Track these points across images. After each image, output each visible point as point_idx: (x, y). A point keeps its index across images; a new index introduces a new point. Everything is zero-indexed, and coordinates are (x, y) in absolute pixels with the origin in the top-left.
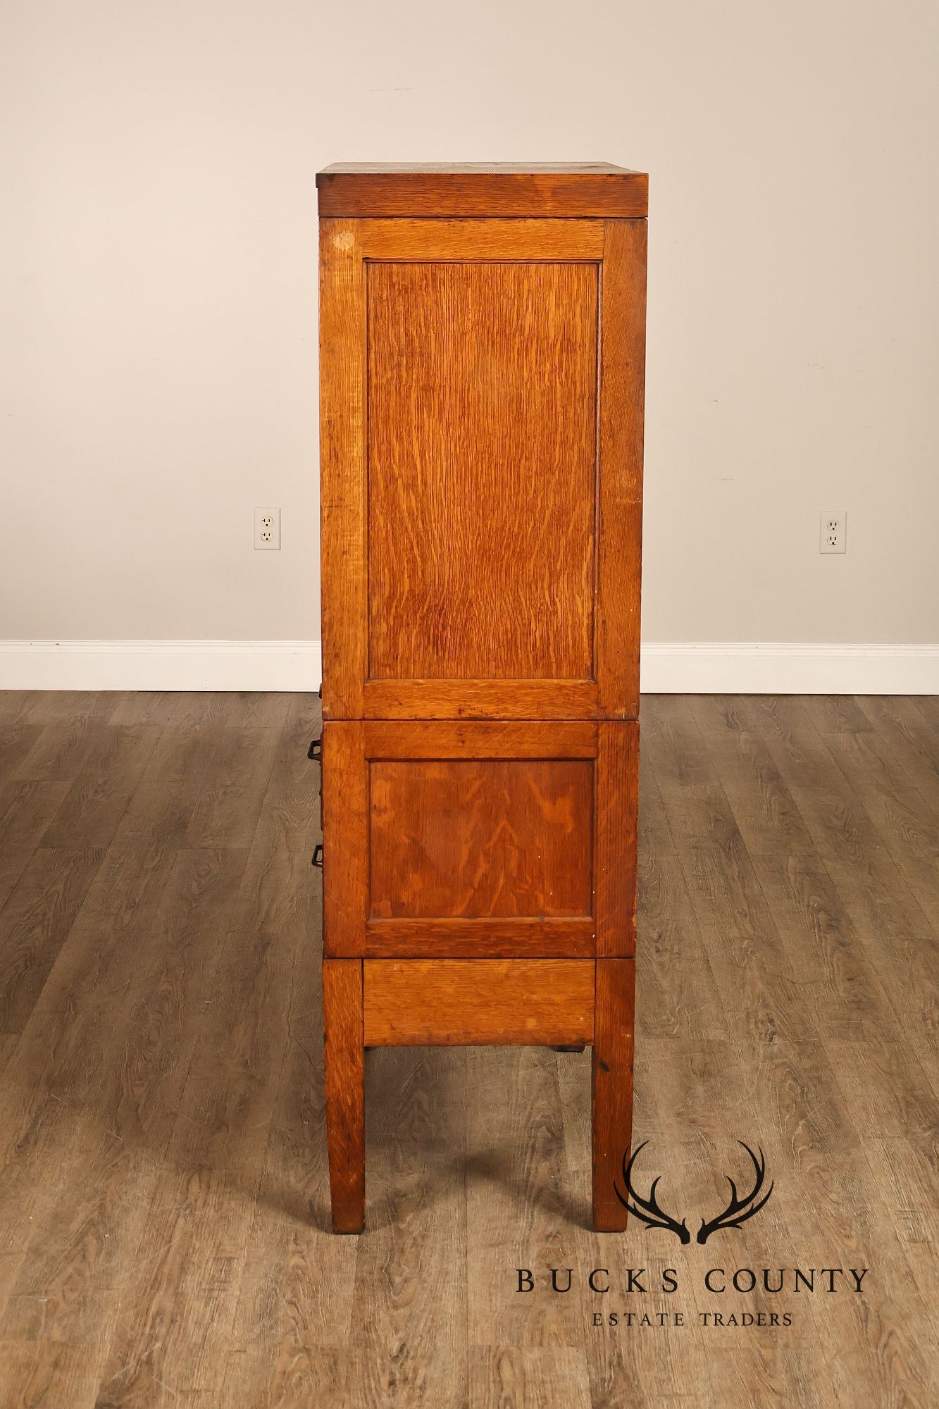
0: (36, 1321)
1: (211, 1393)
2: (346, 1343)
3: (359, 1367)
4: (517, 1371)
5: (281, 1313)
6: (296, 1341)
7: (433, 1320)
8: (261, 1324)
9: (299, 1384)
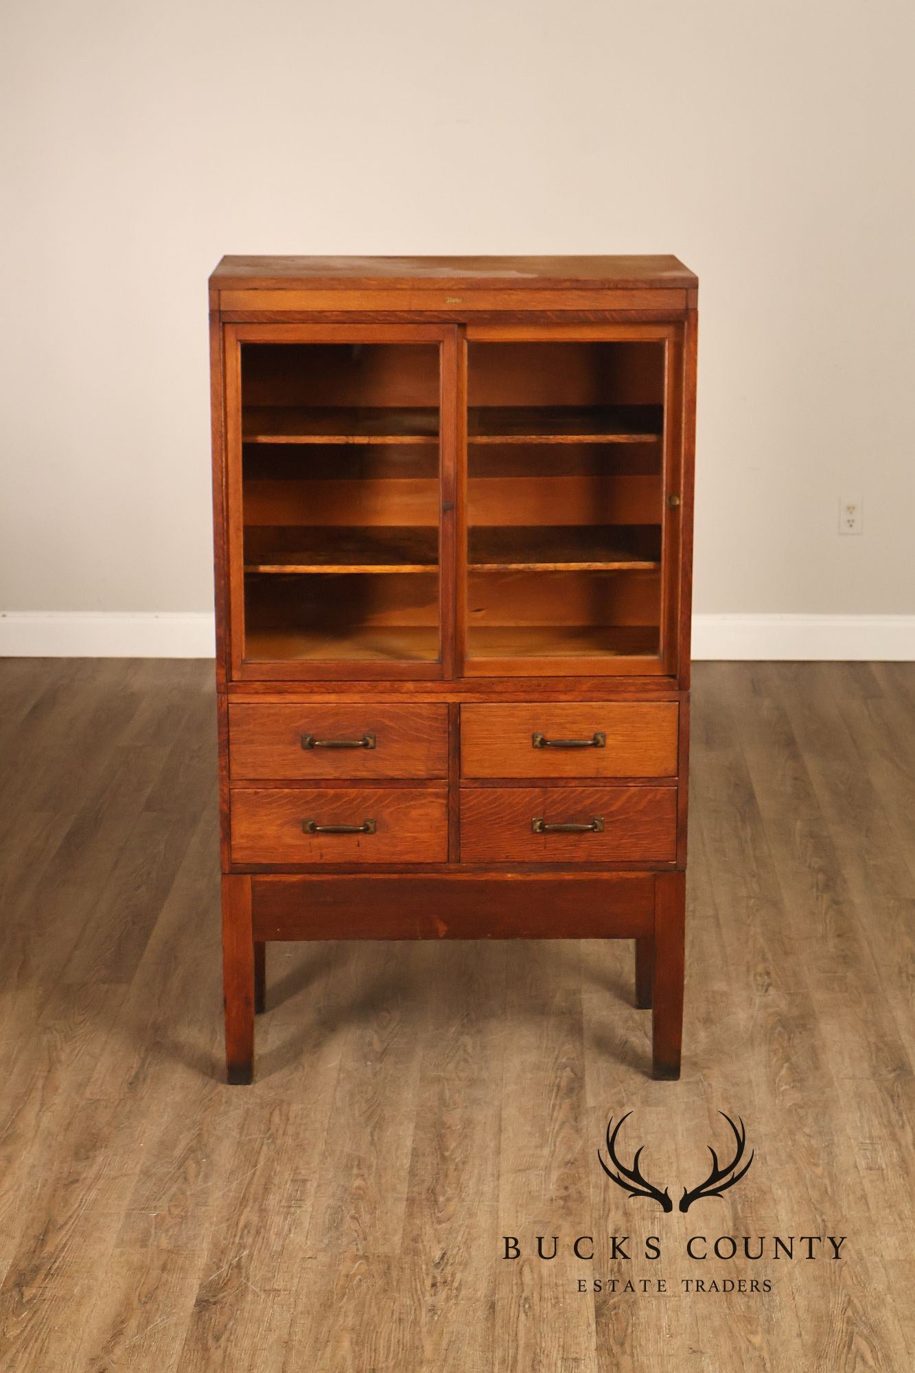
0: (147, 1233)
1: (288, 1292)
2: (398, 1252)
3: (408, 1271)
4: (536, 1276)
5: (345, 1227)
6: (358, 1250)
7: (469, 1233)
8: (329, 1235)
9: (359, 1286)
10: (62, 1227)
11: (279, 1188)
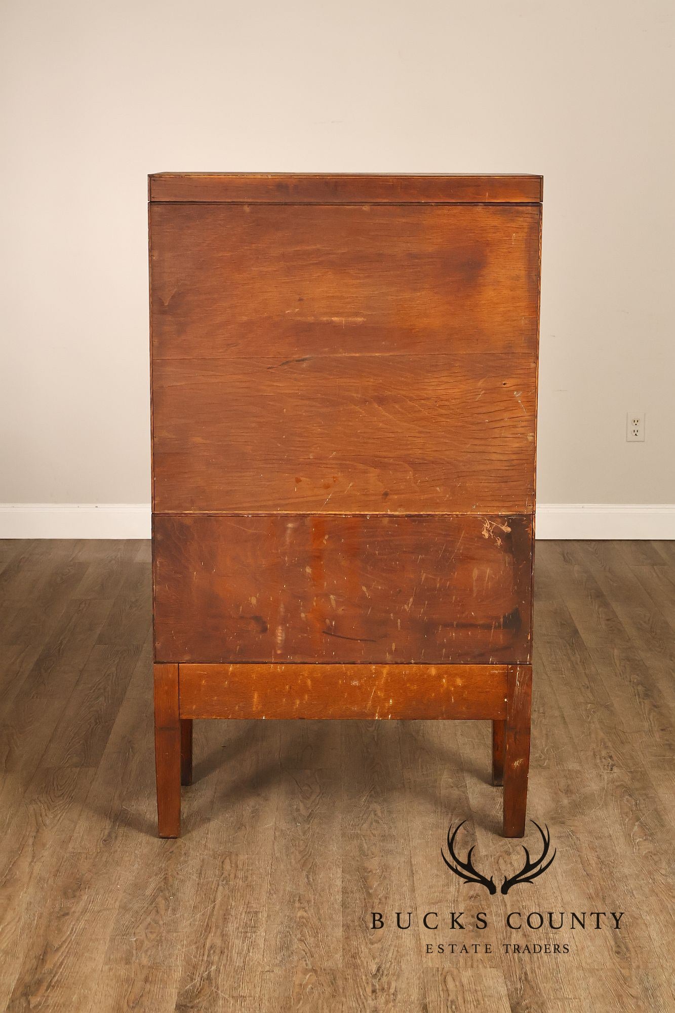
0: (129, 952)
1: (252, 998)
2: (340, 966)
3: (351, 981)
5: (294, 947)
6: (307, 965)
7: (398, 951)
8: (282, 954)
9: (311, 992)
10: (58, 949)
11: (236, 918)
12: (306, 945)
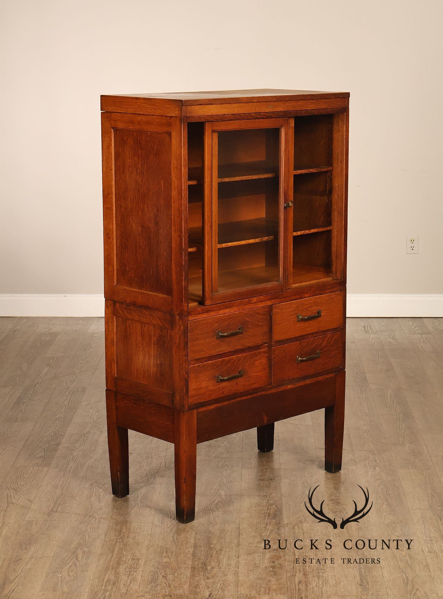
0: (56, 584)
5: (160, 581)
6: (166, 592)
7: (224, 584)
8: (151, 585)
10: (12, 582)
11: (125, 563)
12: (167, 580)
